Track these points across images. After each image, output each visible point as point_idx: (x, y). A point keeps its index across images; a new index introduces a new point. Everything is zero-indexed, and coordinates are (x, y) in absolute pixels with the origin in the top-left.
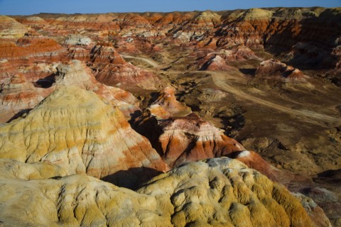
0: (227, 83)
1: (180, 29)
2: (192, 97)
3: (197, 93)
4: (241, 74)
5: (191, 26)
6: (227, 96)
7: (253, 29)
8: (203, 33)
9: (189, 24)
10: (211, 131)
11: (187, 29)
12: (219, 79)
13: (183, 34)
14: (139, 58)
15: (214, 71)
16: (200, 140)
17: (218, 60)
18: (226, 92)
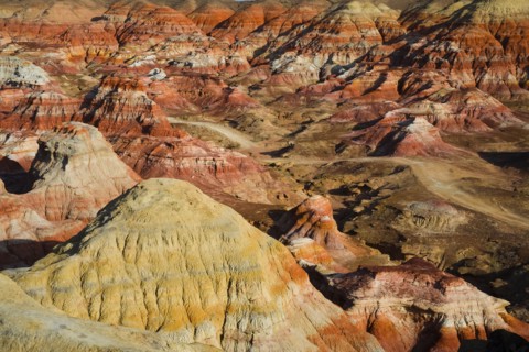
0: (461, 188)
1: (289, 47)
2: (376, 223)
3: (387, 212)
4: (490, 167)
5: (318, 39)
6: (472, 222)
7: (499, 46)
8: (353, 58)
9: (315, 33)
10: (474, 303)
11: (310, 46)
12: (437, 177)
13: (300, 59)
14: (199, 124)
15: (413, 157)
16: (449, 324)
17: (420, 129)
18: (466, 210)
